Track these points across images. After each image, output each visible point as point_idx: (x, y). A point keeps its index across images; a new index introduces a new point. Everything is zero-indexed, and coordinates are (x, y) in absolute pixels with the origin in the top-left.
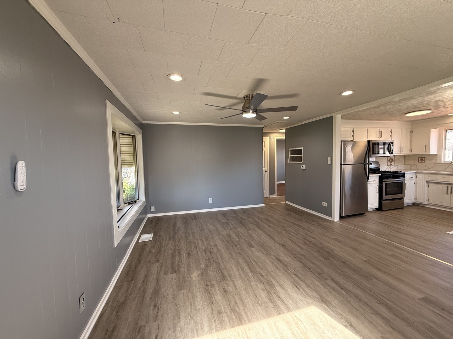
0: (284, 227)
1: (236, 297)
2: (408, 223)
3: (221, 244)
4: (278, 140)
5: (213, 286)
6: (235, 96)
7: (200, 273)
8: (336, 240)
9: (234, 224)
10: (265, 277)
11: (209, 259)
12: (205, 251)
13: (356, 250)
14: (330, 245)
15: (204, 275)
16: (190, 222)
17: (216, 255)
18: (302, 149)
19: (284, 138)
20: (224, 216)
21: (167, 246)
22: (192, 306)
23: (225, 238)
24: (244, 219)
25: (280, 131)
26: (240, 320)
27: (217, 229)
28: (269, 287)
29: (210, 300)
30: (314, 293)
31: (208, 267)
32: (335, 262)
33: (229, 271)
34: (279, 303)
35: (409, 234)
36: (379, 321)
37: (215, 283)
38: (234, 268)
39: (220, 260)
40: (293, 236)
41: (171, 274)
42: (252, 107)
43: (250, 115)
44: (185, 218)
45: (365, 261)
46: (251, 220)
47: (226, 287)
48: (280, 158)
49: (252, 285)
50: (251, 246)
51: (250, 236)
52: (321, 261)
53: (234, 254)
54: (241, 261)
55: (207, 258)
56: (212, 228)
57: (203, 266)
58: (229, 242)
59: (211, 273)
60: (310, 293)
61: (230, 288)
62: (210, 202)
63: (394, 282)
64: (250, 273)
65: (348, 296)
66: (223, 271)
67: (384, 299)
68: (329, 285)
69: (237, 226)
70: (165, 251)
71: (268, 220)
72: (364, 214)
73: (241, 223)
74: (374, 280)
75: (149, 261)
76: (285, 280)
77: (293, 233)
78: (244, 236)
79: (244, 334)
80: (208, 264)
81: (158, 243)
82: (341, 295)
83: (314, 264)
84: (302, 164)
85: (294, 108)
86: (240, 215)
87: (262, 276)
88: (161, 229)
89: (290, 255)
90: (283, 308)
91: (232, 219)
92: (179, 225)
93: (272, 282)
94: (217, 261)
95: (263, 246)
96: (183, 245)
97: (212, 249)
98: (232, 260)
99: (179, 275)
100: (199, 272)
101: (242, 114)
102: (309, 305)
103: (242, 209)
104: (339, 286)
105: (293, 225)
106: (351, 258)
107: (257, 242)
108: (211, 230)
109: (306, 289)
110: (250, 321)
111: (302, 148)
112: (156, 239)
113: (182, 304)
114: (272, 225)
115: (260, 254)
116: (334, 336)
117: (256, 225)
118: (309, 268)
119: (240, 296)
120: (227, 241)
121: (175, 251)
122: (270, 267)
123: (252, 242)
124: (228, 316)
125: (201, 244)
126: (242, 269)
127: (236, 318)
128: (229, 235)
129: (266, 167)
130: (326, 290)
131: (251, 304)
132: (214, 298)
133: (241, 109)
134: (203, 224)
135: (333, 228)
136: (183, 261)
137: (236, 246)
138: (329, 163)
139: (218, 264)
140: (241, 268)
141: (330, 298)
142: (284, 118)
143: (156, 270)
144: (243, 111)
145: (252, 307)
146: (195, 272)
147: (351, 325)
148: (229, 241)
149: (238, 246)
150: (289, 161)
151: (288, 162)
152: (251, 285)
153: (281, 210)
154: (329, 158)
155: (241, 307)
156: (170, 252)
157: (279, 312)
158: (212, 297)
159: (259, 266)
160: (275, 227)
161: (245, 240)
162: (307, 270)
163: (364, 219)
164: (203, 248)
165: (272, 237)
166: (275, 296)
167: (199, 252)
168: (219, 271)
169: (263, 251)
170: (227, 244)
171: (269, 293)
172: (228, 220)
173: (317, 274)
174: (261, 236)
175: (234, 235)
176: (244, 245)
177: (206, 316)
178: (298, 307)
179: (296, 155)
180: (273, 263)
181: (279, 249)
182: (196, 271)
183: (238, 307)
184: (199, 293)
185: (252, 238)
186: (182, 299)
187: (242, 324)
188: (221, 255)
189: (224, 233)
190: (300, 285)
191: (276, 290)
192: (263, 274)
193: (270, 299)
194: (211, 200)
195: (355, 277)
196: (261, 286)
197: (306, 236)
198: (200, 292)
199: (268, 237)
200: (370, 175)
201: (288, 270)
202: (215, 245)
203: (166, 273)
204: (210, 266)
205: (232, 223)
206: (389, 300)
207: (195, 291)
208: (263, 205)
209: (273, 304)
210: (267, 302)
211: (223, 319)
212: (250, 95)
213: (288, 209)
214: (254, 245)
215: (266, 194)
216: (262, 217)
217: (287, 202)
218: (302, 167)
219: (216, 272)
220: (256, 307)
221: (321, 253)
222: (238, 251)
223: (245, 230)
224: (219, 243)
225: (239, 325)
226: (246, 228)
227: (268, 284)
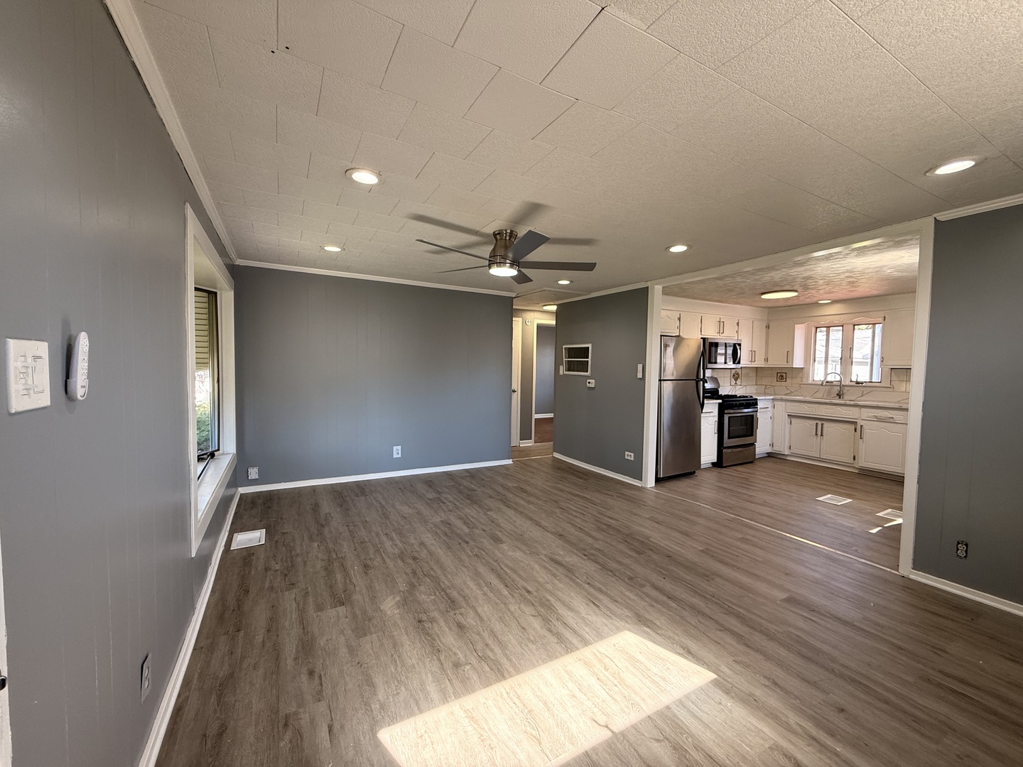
0: (556, 502)
1: (486, 634)
2: (760, 486)
3: (434, 542)
4: (541, 328)
5: (432, 620)
6: (478, 229)
7: (399, 601)
8: (652, 519)
9: (455, 502)
10: (535, 593)
11: (415, 572)
12: (401, 556)
13: (686, 534)
14: (643, 530)
15: (408, 602)
16: (353, 500)
17: (427, 563)
18: (588, 348)
19: (554, 322)
20: (430, 486)
21: (308, 553)
22: (396, 662)
23: (439, 528)
24: (475, 490)
25: (545, 308)
26: (500, 674)
27: (419, 513)
28: (545, 610)
29: (433, 647)
30: (626, 610)
31: (415, 586)
32: (655, 557)
33: (463, 591)
34: (567, 634)
35: (764, 504)
36: (729, 639)
37: (435, 614)
38: (472, 585)
39: (439, 572)
40: (576, 516)
41: (332, 608)
42: (510, 255)
43: (505, 271)
44: (338, 493)
45: (702, 551)
46: (490, 492)
47: (461, 619)
48: (544, 364)
49: (513, 609)
50: (497, 540)
51: (493, 522)
52: (631, 556)
53: (464, 557)
54: (482, 569)
55: (409, 571)
56: (406, 510)
57: (402, 586)
58: (449, 536)
59: (423, 596)
60: (619, 611)
61: (470, 620)
62: (395, 456)
63: (745, 580)
64: (505, 590)
65: (679, 608)
66: (448, 591)
67: (734, 607)
68: (648, 595)
69: (463, 504)
70: (305, 563)
71: (525, 491)
72: (694, 472)
73: (469, 497)
74: (718, 579)
75: (272, 588)
76: (572, 594)
77: (576, 511)
78: (481, 523)
79: (512, 694)
80: (414, 581)
81: (284, 549)
82: (668, 607)
83: (619, 562)
84: (588, 377)
85: (590, 267)
86: (465, 483)
87: (528, 592)
88: (282, 518)
89: (575, 551)
90: (575, 641)
91: (447, 490)
92: (326, 507)
93: (548, 600)
94: (432, 573)
95: (521, 540)
96: (346, 549)
97: (417, 552)
98: (464, 569)
99: (353, 608)
100: (398, 598)
101: (490, 268)
102: (618, 629)
103: (466, 470)
104: (664, 594)
105: (574, 497)
106: (678, 549)
107: (508, 532)
108: (405, 515)
109: (611, 606)
110: (518, 671)
111: (590, 346)
112: (277, 541)
113: (374, 662)
114: (532, 499)
115: (518, 554)
116: (664, 671)
117: (501, 500)
118: (611, 571)
119: (492, 631)
120: (446, 534)
121: (330, 561)
122: (542, 576)
123: (497, 533)
124: (475, 669)
125: (388, 544)
126: (489, 585)
127: (492, 669)
128: (447, 523)
129: (516, 384)
130: (644, 604)
131: (516, 643)
132: (440, 641)
133: (488, 257)
134: (384, 503)
135: (644, 500)
136: (354, 580)
137: (467, 543)
138: (640, 375)
139: (436, 580)
140: (484, 582)
141: (652, 615)
142: (560, 282)
143: (294, 605)
144: (491, 262)
145: (519, 647)
146: (389, 599)
147: (689, 652)
148: (450, 534)
149: (472, 543)
150: (562, 370)
151: (561, 373)
152: (509, 610)
153: (545, 470)
154: (640, 366)
155: (498, 651)
156: (319, 565)
157: (569, 648)
158: (435, 640)
159: (520, 576)
160: (539, 502)
161: (484, 530)
162: (608, 574)
163: (696, 483)
164: (396, 551)
165: (536, 521)
166: (558, 624)
167: (388, 560)
168: (440, 593)
169: (524, 548)
170: (448, 541)
171: (546, 621)
172: (439, 493)
173: (627, 580)
174: (515, 521)
175: (459, 523)
176: (484, 541)
177: (429, 675)
178: (600, 636)
179: (577, 359)
180: (545, 568)
181: (554, 542)
182: (391, 597)
183: (492, 650)
184: (406, 636)
185: (498, 525)
186: (371, 651)
187: (504, 678)
188: (438, 561)
189: (437, 519)
190: (600, 600)
191: (558, 614)
192: (529, 588)
193: (550, 630)
194: (397, 452)
195: (689, 578)
196: (528, 610)
197: (598, 515)
198: (407, 634)
199: (529, 523)
200: (706, 401)
201: (574, 578)
202: (422, 544)
203: (320, 608)
204: (420, 585)
205: (451, 498)
206: (740, 607)
207: (395, 633)
208: (510, 462)
209: (557, 637)
210: (545, 636)
211: (466, 676)
212: (506, 230)
213: (559, 469)
214: (504, 538)
215: (515, 440)
216: (510, 484)
217: (557, 455)
218: (589, 383)
219: (435, 594)
220: (527, 646)
221: (629, 543)
222: (472, 552)
223: (480, 511)
224: (428, 539)
225: (498, 680)
226: (480, 507)
227: (542, 605)
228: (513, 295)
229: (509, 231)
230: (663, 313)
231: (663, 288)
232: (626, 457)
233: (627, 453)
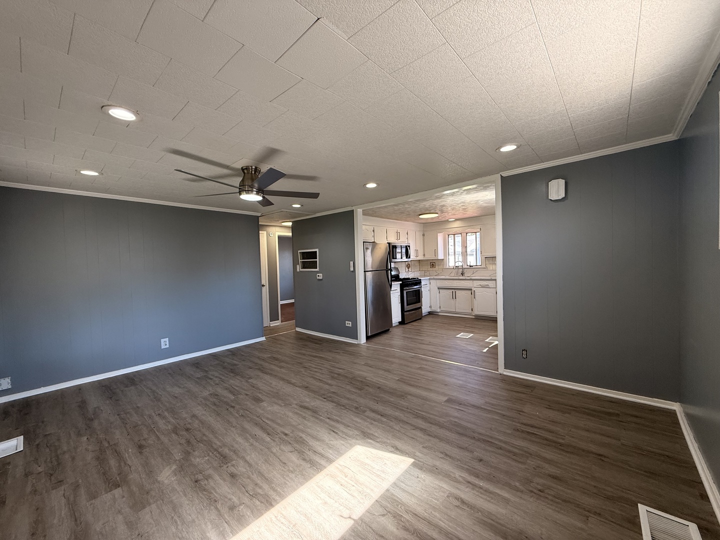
0: (301, 363)
1: (254, 477)
3: (204, 412)
4: (280, 238)
5: (208, 478)
6: (228, 164)
7: (175, 469)
8: (367, 365)
9: (221, 376)
10: (291, 435)
11: (189, 441)
12: (175, 431)
13: (388, 371)
14: (361, 373)
15: (184, 467)
16: (122, 391)
17: (200, 431)
18: (316, 252)
19: (290, 234)
20: (197, 367)
21: (76, 448)
22: (176, 522)
23: (209, 400)
24: (236, 365)
25: (284, 224)
26: (269, 503)
27: (189, 391)
28: (299, 445)
29: (210, 499)
30: (355, 431)
31: (190, 453)
32: (371, 390)
33: (233, 446)
34: (317, 458)
35: (430, 344)
36: (419, 434)
37: (211, 472)
38: (240, 439)
39: (211, 436)
40: (316, 372)
41: (107, 493)
42: (256, 185)
43: (253, 197)
44: (106, 387)
45: (398, 380)
46: (250, 364)
47: (232, 469)
48: (284, 264)
49: (274, 451)
50: (258, 400)
51: (253, 387)
52: (356, 393)
53: (232, 420)
54: (247, 426)
55: (183, 441)
56: (176, 390)
57: (178, 456)
58: (219, 405)
59: (198, 460)
60: (351, 433)
61: (241, 468)
62: (163, 347)
63: (424, 393)
64: (267, 438)
65: (389, 421)
66: (220, 450)
67: (419, 412)
68: (368, 417)
69: (227, 377)
70: (73, 459)
71: (277, 359)
72: (389, 330)
73: (232, 371)
74: (409, 397)
75: (35, 492)
76: (318, 429)
77: (315, 368)
78: (244, 389)
79: (279, 517)
80: (189, 449)
81: (48, 450)
82: (382, 422)
83: (348, 399)
84: (318, 272)
85: (315, 196)
86: (228, 360)
87: (286, 435)
88: (43, 422)
89: (318, 397)
90: (323, 462)
91: (213, 369)
92: (94, 402)
93: (301, 437)
94: (205, 438)
95: (277, 396)
96: (118, 436)
97: (190, 423)
98: (232, 429)
99: (129, 487)
100: (174, 467)
101: (240, 194)
102: (352, 446)
103: (228, 350)
104: (379, 414)
105: (313, 358)
106: (385, 382)
107: (267, 393)
108: (176, 395)
109: (345, 430)
110: (282, 497)
111: (317, 250)
112: (38, 445)
113: (155, 529)
114: (283, 364)
115: (276, 408)
116: (383, 466)
117: (259, 369)
118: (343, 406)
119: (259, 472)
120: (215, 404)
121: (102, 451)
122: (294, 419)
123: (258, 395)
124: (248, 506)
125: (161, 423)
126: (254, 437)
127: (262, 502)
128: (215, 395)
129: (265, 280)
130: (367, 423)
131: (279, 476)
132: (216, 492)
133: (238, 186)
134: (154, 388)
135: (361, 353)
136: (129, 462)
137: (233, 407)
138: (352, 269)
139: (209, 443)
140: (250, 435)
141: (373, 431)
142: (293, 206)
143: (63, 501)
144: (241, 190)
145: (282, 479)
146: (166, 470)
147: (397, 449)
148: (218, 403)
149: (237, 407)
150: (299, 268)
151: (298, 270)
152: (272, 452)
153: (292, 342)
154: (352, 263)
155: (266, 486)
156: (89, 457)
157: (318, 468)
158: (211, 493)
159: (279, 424)
160: (288, 365)
161: (247, 395)
162: (341, 409)
163: (391, 336)
164: (170, 427)
165: (287, 380)
166: (310, 453)
167: (162, 437)
168: (213, 453)
169: (280, 402)
170: (216, 409)
171: (301, 453)
172: (207, 371)
173: (354, 410)
174: (271, 383)
175: (226, 393)
176: (248, 403)
177: (208, 523)
178: (340, 453)
179: (309, 260)
180: (297, 413)
181: (302, 394)
182: (169, 467)
183: (261, 487)
184: (184, 497)
185: (258, 389)
186: (151, 521)
187: (272, 505)
188: (210, 428)
189: (206, 393)
190: (336, 428)
191: (309, 446)
192: (287, 432)
193: (304, 460)
194: (165, 343)
195: (392, 399)
196: (287, 448)
197: (332, 368)
198: (185, 495)
199: (281, 382)
200: (393, 283)
201: (318, 416)
202: (194, 416)
203: (93, 496)
204: (194, 451)
205: (216, 374)
206: (424, 412)
207: (174, 498)
208: (263, 339)
209: (310, 463)
210: (301, 465)
211: (241, 514)
212: (252, 167)
213: (301, 339)
214: (263, 398)
215: (267, 322)
216: (265, 356)
217: (298, 329)
218: (318, 276)
219: (209, 455)
220: (288, 476)
221: (354, 384)
222: (238, 414)
223: (242, 380)
224: (199, 411)
225: (267, 509)
226: (242, 377)
227: (297, 442)
228: (259, 214)
229: (254, 167)
230: (364, 227)
231: (363, 210)
232: (347, 325)
233: (347, 322)
